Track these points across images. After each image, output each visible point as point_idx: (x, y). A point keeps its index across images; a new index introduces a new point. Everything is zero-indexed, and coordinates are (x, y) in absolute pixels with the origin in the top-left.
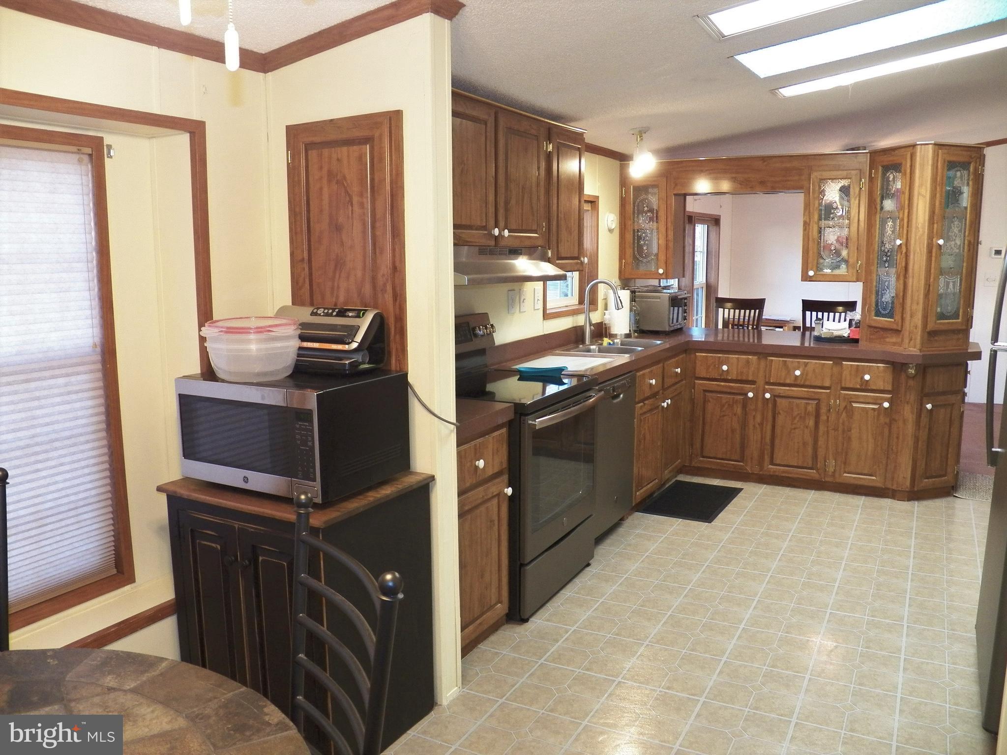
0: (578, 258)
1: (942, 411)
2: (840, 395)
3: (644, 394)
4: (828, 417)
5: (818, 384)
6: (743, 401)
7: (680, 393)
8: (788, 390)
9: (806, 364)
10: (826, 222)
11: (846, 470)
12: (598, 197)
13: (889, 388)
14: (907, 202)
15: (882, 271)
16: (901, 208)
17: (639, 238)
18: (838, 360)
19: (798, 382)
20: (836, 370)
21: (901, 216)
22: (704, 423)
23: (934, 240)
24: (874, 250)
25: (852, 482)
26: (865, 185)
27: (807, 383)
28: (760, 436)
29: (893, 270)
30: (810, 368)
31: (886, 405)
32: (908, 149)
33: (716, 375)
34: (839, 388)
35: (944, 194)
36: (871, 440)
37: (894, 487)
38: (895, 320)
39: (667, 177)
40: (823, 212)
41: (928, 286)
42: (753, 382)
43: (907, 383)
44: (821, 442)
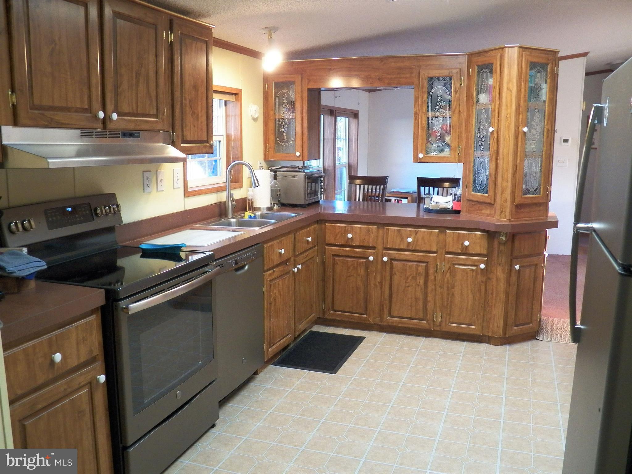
0: (207, 142)
1: (528, 271)
2: (444, 257)
3: (274, 263)
4: (435, 277)
5: (427, 249)
6: (366, 264)
7: (313, 257)
8: (402, 254)
9: (417, 233)
10: (433, 113)
11: (451, 320)
12: (241, 90)
13: (485, 252)
14: (497, 96)
15: (478, 153)
16: (493, 101)
17: (280, 126)
18: (443, 229)
19: (410, 248)
20: (441, 237)
21: (493, 107)
22: (333, 282)
23: (520, 128)
24: (471, 137)
25: (456, 330)
26: (464, 82)
27: (418, 248)
28: (380, 293)
29: (487, 153)
30: (419, 236)
31: (482, 266)
32: (497, 51)
33: (343, 241)
34: (444, 252)
35: (527, 89)
36: (471, 296)
37: (490, 335)
38: (489, 195)
39: (302, 74)
40: (430, 104)
41: (515, 166)
42: (373, 248)
43: (499, 248)
44: (430, 298)
